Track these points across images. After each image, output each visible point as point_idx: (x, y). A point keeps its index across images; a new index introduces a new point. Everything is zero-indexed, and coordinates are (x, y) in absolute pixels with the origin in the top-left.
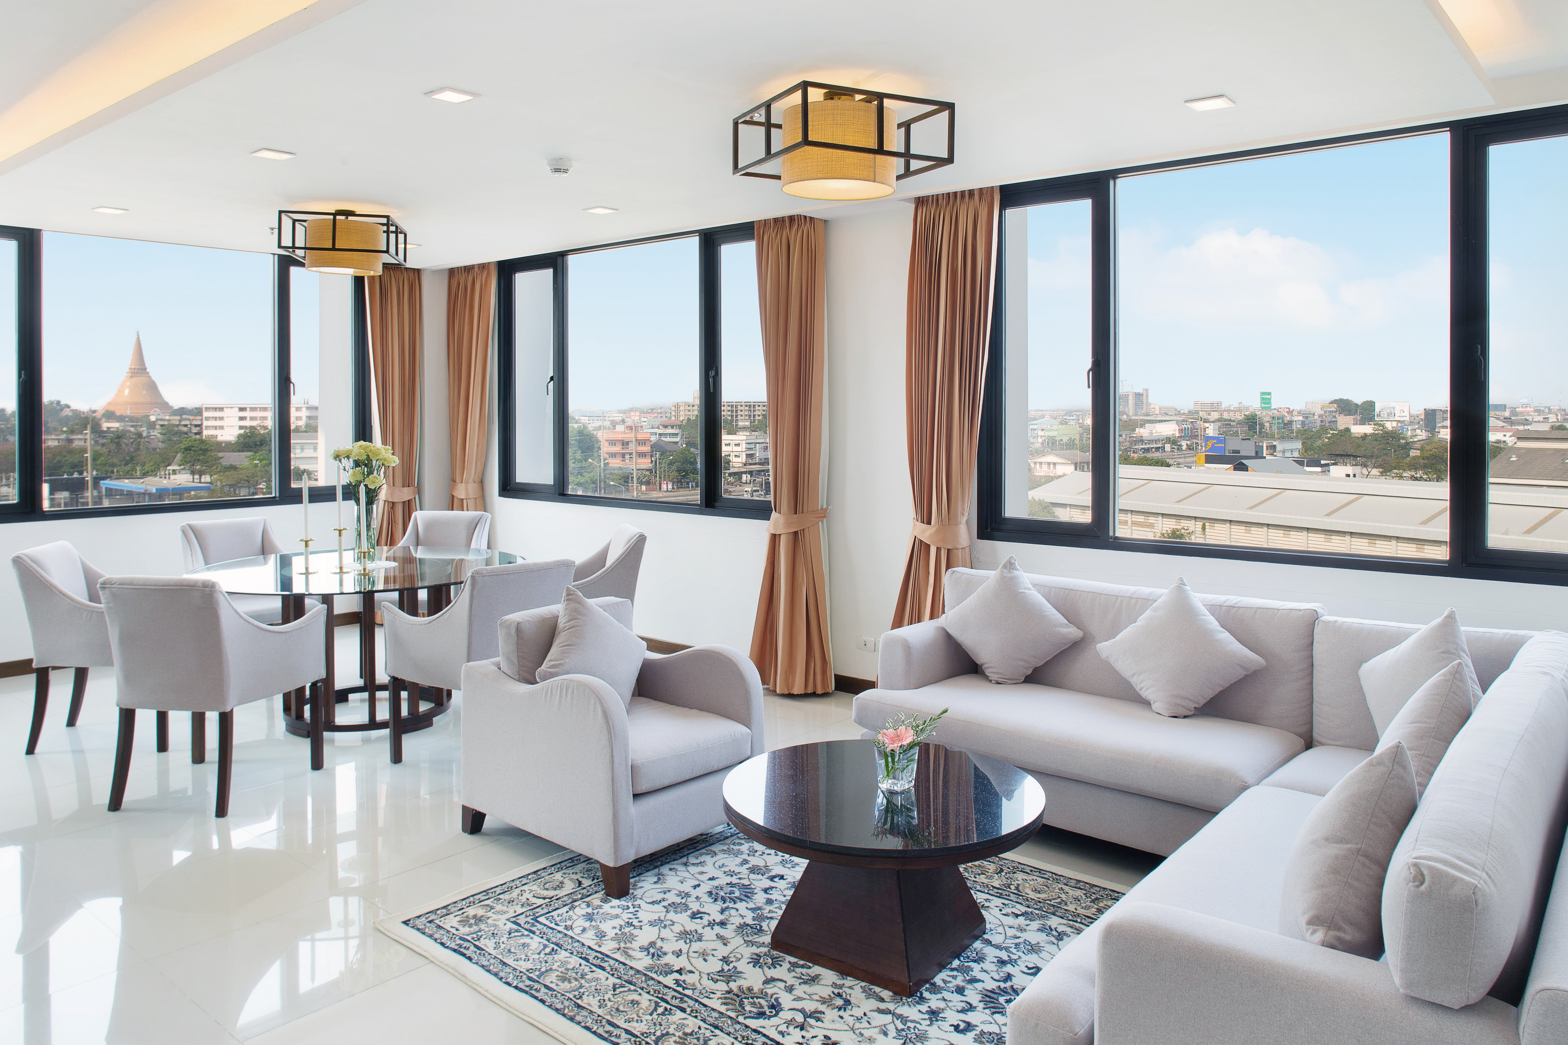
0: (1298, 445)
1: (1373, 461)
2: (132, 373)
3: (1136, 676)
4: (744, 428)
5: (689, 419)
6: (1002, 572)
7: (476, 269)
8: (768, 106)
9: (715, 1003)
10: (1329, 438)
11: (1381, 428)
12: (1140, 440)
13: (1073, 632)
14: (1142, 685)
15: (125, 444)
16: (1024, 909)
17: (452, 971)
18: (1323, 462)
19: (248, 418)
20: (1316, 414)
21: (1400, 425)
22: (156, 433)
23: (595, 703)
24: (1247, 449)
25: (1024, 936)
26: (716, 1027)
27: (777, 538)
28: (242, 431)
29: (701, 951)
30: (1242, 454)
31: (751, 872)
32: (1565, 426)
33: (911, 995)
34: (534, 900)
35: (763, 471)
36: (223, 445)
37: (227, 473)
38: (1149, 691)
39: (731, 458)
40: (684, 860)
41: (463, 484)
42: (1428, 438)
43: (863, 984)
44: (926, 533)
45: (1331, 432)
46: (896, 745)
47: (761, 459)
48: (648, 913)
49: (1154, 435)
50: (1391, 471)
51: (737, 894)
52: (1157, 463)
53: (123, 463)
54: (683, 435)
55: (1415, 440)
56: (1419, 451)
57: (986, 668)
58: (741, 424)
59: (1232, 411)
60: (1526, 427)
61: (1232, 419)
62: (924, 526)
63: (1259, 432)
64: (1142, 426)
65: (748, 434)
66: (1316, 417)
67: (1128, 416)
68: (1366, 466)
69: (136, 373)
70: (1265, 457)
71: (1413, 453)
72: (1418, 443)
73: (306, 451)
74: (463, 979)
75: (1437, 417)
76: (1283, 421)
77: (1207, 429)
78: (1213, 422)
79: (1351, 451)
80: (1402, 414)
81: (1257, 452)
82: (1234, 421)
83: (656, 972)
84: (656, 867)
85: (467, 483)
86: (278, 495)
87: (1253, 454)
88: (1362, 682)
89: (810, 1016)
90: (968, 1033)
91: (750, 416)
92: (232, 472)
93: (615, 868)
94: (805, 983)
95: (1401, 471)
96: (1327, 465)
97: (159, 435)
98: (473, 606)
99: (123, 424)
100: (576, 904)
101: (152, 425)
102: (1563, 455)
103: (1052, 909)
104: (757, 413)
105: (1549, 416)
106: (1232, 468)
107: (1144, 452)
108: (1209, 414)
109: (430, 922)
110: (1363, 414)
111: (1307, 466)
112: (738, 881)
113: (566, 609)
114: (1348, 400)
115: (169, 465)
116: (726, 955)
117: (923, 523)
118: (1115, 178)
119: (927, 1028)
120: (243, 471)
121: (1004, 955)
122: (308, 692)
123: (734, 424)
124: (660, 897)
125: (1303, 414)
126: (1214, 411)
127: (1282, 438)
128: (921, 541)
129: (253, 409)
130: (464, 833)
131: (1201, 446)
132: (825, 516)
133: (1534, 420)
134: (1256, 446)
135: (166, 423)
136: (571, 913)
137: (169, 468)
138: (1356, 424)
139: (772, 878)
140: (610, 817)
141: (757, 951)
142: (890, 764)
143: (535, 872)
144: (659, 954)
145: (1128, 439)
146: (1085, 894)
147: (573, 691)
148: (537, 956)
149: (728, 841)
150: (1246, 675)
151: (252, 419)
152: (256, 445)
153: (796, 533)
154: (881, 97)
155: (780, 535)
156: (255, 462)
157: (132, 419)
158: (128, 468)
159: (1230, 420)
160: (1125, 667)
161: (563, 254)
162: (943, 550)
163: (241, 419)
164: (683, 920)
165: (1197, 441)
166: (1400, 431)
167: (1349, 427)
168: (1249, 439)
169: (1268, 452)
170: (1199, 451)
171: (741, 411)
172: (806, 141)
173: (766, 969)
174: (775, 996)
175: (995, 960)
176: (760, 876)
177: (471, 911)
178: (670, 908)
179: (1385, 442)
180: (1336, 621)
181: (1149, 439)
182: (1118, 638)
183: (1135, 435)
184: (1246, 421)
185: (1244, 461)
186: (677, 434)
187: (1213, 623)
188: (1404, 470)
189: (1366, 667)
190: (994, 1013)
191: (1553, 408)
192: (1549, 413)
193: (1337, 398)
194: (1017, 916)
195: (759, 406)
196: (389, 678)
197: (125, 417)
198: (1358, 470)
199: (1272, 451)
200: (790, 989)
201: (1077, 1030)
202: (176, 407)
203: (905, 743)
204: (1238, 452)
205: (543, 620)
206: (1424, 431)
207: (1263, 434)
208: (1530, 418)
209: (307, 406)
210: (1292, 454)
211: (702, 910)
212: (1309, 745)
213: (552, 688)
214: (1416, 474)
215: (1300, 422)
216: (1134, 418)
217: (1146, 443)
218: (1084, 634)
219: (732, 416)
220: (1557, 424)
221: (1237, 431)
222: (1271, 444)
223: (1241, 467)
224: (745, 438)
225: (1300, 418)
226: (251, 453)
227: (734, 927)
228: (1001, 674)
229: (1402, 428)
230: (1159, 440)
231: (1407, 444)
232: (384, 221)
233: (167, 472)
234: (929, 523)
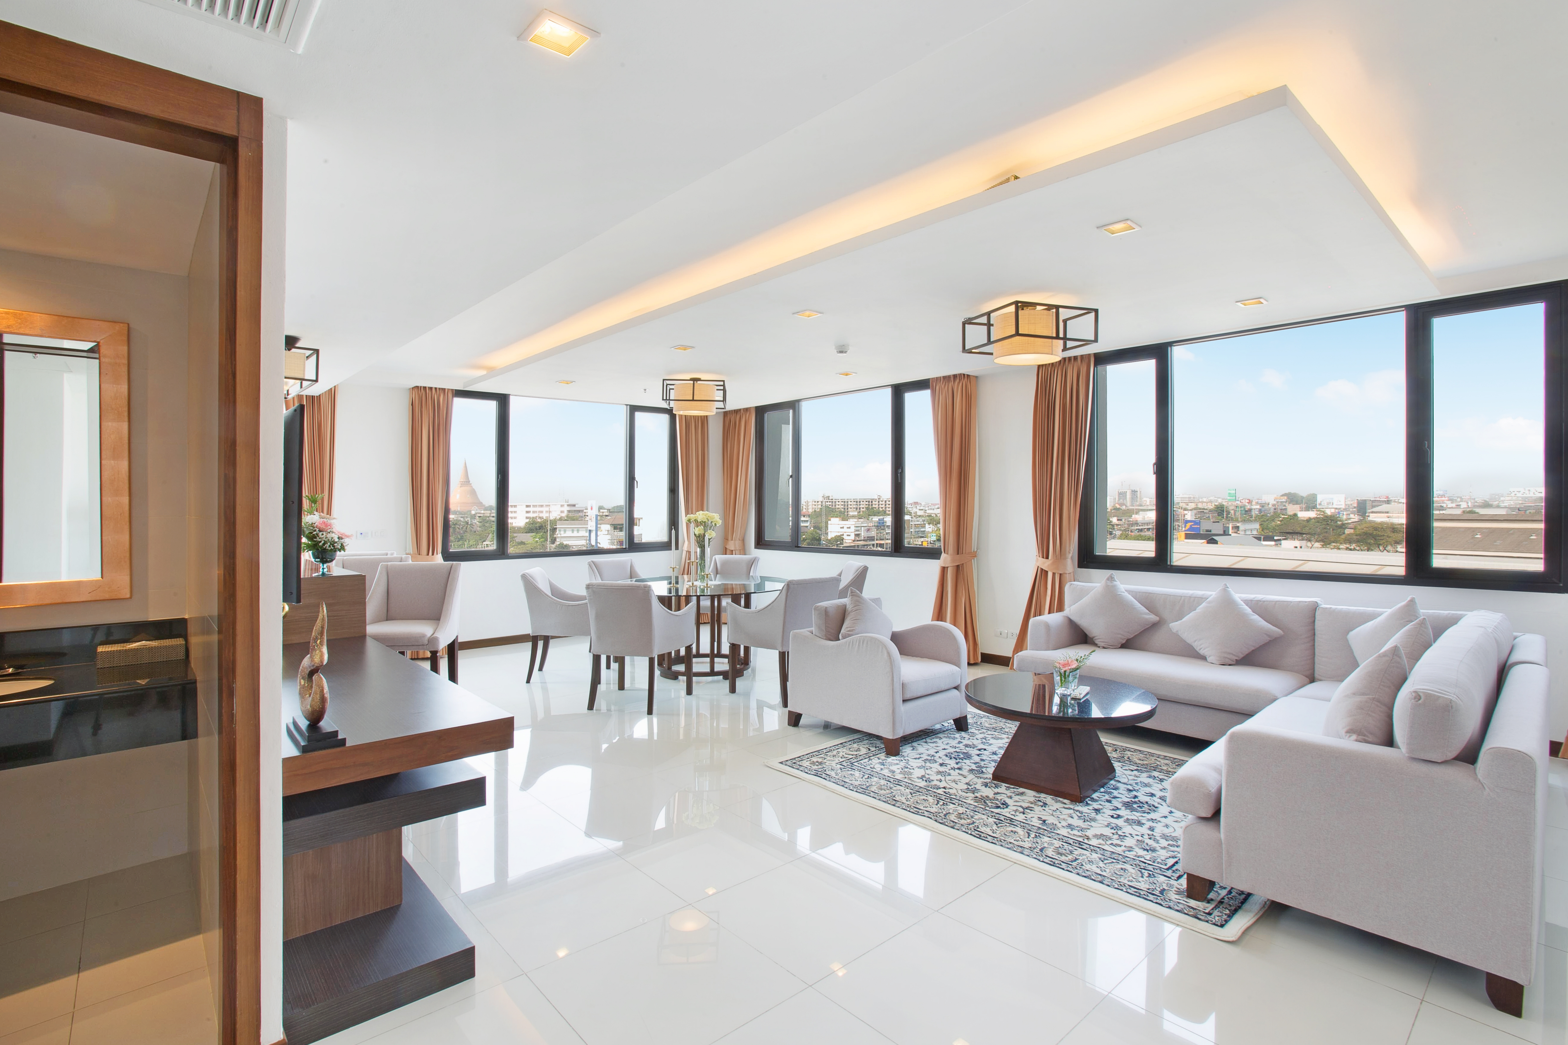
0: (1257, 526)
1: (1316, 537)
2: (461, 484)
3: (1197, 642)
4: (853, 516)
5: (815, 511)
6: (1106, 582)
7: (742, 411)
8: (988, 314)
9: (969, 801)
10: (1281, 521)
11: (1322, 513)
12: (1136, 523)
13: (1153, 618)
14: (1201, 647)
15: (458, 528)
16: (1136, 768)
17: (817, 784)
18: (1276, 538)
19: (531, 512)
20: (1270, 504)
21: (1337, 511)
22: (476, 521)
23: (882, 648)
24: (1217, 529)
25: (1139, 780)
26: (975, 811)
27: (946, 569)
28: (528, 520)
29: (952, 780)
30: (1213, 532)
31: (966, 747)
32: (1475, 511)
33: (1081, 802)
34: (847, 756)
35: (867, 545)
36: (516, 529)
37: (519, 546)
38: (1206, 650)
39: (844, 537)
40: (924, 740)
41: (733, 541)
42: (1360, 521)
43: (1052, 797)
44: (1045, 564)
45: (1283, 516)
46: (1067, 668)
47: (865, 538)
48: (914, 763)
49: (1146, 519)
50: (1330, 544)
51: (962, 756)
52: (1149, 539)
53: (457, 540)
54: (811, 521)
55: (1350, 522)
56: (1352, 530)
57: (1096, 639)
58: (851, 513)
59: (1205, 502)
60: (1441, 512)
61: (1205, 508)
62: (1044, 560)
63: (1226, 517)
64: (1137, 513)
65: (856, 520)
66: (1270, 506)
67: (1126, 506)
68: (1310, 541)
69: (464, 484)
70: (1230, 535)
71: (1347, 531)
72: (1352, 524)
73: (567, 532)
74: (825, 787)
75: (1367, 505)
76: (1245, 509)
77: (1186, 515)
78: (1191, 510)
79: (1299, 530)
80: (1339, 503)
81: (1224, 531)
82: (1207, 509)
83: (931, 788)
84: (909, 743)
85: (735, 540)
86: (627, 547)
87: (1222, 533)
88: (1350, 642)
89: (1026, 809)
90: (1120, 819)
91: (857, 508)
92: (522, 546)
93: (893, 739)
94: (1018, 795)
95: (1338, 544)
96: (1279, 540)
97: (477, 523)
98: (787, 602)
99: (456, 516)
100: (871, 758)
101: (473, 517)
102: (1473, 531)
103: (1153, 768)
104: (861, 506)
105: (1461, 503)
106: (1206, 542)
107: (1138, 532)
108: (1187, 505)
109: (794, 763)
110: (1307, 504)
111: (1264, 541)
112: (960, 751)
113: (851, 600)
114: (1295, 493)
115: (484, 541)
116: (967, 782)
117: (1043, 558)
118: (1171, 346)
119: (1095, 816)
120: (529, 545)
121: (1131, 788)
122: (673, 655)
123: (846, 514)
124: (918, 756)
125: (1260, 504)
126: (1191, 502)
127: (1244, 521)
128: (1042, 569)
129: (534, 506)
130: (789, 727)
131: (1182, 527)
132: (975, 556)
133: (1448, 506)
134: (1224, 527)
135: (482, 515)
136: (870, 762)
137: (484, 543)
138: (1302, 511)
139: (980, 750)
140: (891, 712)
141: (985, 781)
142: (1063, 679)
143: (841, 744)
144: (928, 780)
145: (1127, 522)
146: (1171, 762)
147: (867, 642)
148: (862, 779)
149: (946, 732)
150: (1270, 641)
151: (534, 512)
152: (536, 529)
153: (958, 566)
154: (1057, 307)
155: (948, 567)
156: (536, 539)
157: (460, 513)
158: (460, 543)
159: (1204, 509)
160: (1189, 637)
161: (798, 401)
162: (1056, 574)
163: (527, 512)
164: (936, 767)
165: (1179, 524)
166: (1338, 516)
167: (1297, 513)
168: (1218, 522)
169: (1233, 531)
170: (1180, 531)
171: (851, 505)
172: (1017, 334)
173: (993, 789)
174: (1003, 800)
175: (1126, 789)
176: (972, 749)
177: (814, 759)
178: (926, 761)
179: (1325, 523)
180: (1331, 608)
181: (1142, 522)
182: (1184, 620)
183: (1131, 520)
184: (1216, 509)
185: (1215, 538)
186: (807, 521)
187: (1248, 610)
188: (1341, 543)
189: (1352, 633)
190: (1132, 811)
191: (1464, 497)
192: (1461, 501)
193: (1287, 492)
194: (1132, 771)
195: (863, 501)
196: (729, 645)
197: (457, 512)
198: (1304, 543)
199: (1236, 530)
200: (1011, 797)
201: (1211, 789)
202: (487, 505)
203: (1073, 667)
204: (1210, 531)
205: (838, 607)
206: (1356, 515)
207: (1229, 519)
208: (1444, 505)
209: (568, 504)
210: (1251, 532)
211: (945, 763)
212: (1312, 680)
213: (853, 642)
214: (1351, 546)
215: (1258, 510)
216: (1131, 508)
217: (1140, 526)
218: (1160, 618)
219: (844, 509)
220: (1468, 510)
221: (1209, 517)
222: (1236, 525)
223: (1212, 541)
224: (854, 523)
225: (1258, 507)
226: (534, 534)
227: (967, 770)
228: (1106, 642)
229: (1339, 513)
230: (1150, 523)
231: (1343, 524)
232: (722, 383)
233: (483, 546)
234: (1047, 558)
